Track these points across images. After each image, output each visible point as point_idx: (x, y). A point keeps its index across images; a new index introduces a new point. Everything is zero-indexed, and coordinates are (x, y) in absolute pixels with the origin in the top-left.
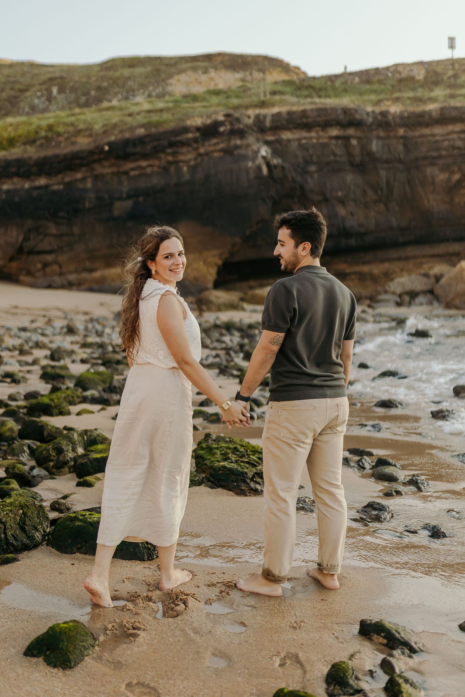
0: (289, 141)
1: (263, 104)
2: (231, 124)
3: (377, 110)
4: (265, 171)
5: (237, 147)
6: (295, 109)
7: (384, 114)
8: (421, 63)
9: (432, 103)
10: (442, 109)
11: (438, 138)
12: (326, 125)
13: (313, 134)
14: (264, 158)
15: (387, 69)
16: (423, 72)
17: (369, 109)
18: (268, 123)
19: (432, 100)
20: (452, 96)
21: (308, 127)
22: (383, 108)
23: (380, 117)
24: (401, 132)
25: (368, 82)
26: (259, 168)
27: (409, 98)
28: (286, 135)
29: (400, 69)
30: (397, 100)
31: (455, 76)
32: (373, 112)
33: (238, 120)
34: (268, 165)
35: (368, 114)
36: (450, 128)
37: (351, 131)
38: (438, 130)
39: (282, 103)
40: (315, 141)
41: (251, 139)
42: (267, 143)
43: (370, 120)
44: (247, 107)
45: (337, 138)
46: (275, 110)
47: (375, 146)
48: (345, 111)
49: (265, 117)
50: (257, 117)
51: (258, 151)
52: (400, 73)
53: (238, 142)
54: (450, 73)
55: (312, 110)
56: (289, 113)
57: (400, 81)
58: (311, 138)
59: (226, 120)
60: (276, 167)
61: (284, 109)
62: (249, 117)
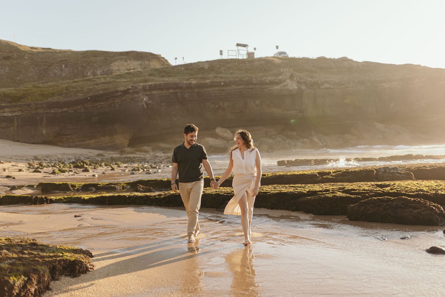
0: (155, 94)
1: (145, 81)
2: (134, 89)
3: (188, 82)
4: (145, 106)
5: (136, 97)
6: (157, 83)
7: (190, 84)
8: (207, 62)
9: (208, 80)
10: (211, 82)
11: (210, 92)
12: (168, 89)
13: (164, 92)
14: (145, 101)
15: (195, 63)
16: (208, 66)
17: (185, 82)
18: (147, 88)
19: (208, 78)
20: (216, 77)
21: (162, 89)
22: (190, 82)
23: (189, 85)
24: (196, 90)
25: (187, 69)
26: (143, 105)
27: (200, 77)
28: (154, 92)
29: (200, 64)
30: (195, 78)
31: (219, 68)
32: (186, 83)
33: (136, 88)
34: (146, 104)
35: (184, 84)
36: (215, 89)
37: (178, 90)
38: (210, 89)
39: (153, 80)
40: (164, 94)
41: (141, 94)
42: (147, 95)
43: (185, 86)
44: (140, 82)
45: (172, 93)
46: (150, 83)
47: (186, 95)
48: (175, 84)
49: (146, 86)
50: (143, 86)
51: (143, 99)
52: (199, 66)
53: (136, 96)
54: (218, 66)
55: (163, 84)
56: (155, 85)
57: (199, 69)
58: (163, 93)
59: (131, 88)
60: (150, 104)
61: (153, 83)
62: (140, 86)
